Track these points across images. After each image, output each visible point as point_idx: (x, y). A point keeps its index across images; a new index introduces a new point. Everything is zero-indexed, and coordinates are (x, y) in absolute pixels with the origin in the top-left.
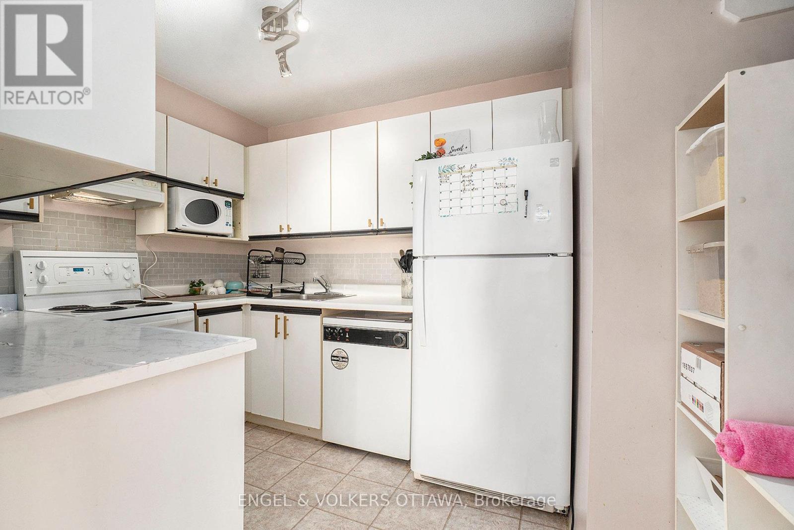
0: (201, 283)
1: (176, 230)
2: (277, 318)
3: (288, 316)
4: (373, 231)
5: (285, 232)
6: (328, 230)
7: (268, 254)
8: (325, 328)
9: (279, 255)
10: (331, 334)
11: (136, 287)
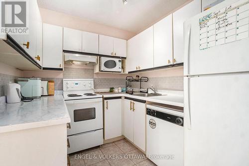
0: (113, 88)
1: (102, 71)
2: (131, 103)
3: (135, 102)
4: (171, 65)
5: (138, 69)
6: (153, 67)
7: (131, 78)
8: (147, 109)
9: (137, 78)
10: (149, 112)
11: (92, 89)
